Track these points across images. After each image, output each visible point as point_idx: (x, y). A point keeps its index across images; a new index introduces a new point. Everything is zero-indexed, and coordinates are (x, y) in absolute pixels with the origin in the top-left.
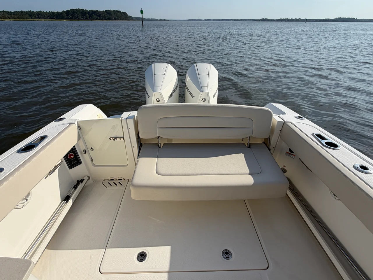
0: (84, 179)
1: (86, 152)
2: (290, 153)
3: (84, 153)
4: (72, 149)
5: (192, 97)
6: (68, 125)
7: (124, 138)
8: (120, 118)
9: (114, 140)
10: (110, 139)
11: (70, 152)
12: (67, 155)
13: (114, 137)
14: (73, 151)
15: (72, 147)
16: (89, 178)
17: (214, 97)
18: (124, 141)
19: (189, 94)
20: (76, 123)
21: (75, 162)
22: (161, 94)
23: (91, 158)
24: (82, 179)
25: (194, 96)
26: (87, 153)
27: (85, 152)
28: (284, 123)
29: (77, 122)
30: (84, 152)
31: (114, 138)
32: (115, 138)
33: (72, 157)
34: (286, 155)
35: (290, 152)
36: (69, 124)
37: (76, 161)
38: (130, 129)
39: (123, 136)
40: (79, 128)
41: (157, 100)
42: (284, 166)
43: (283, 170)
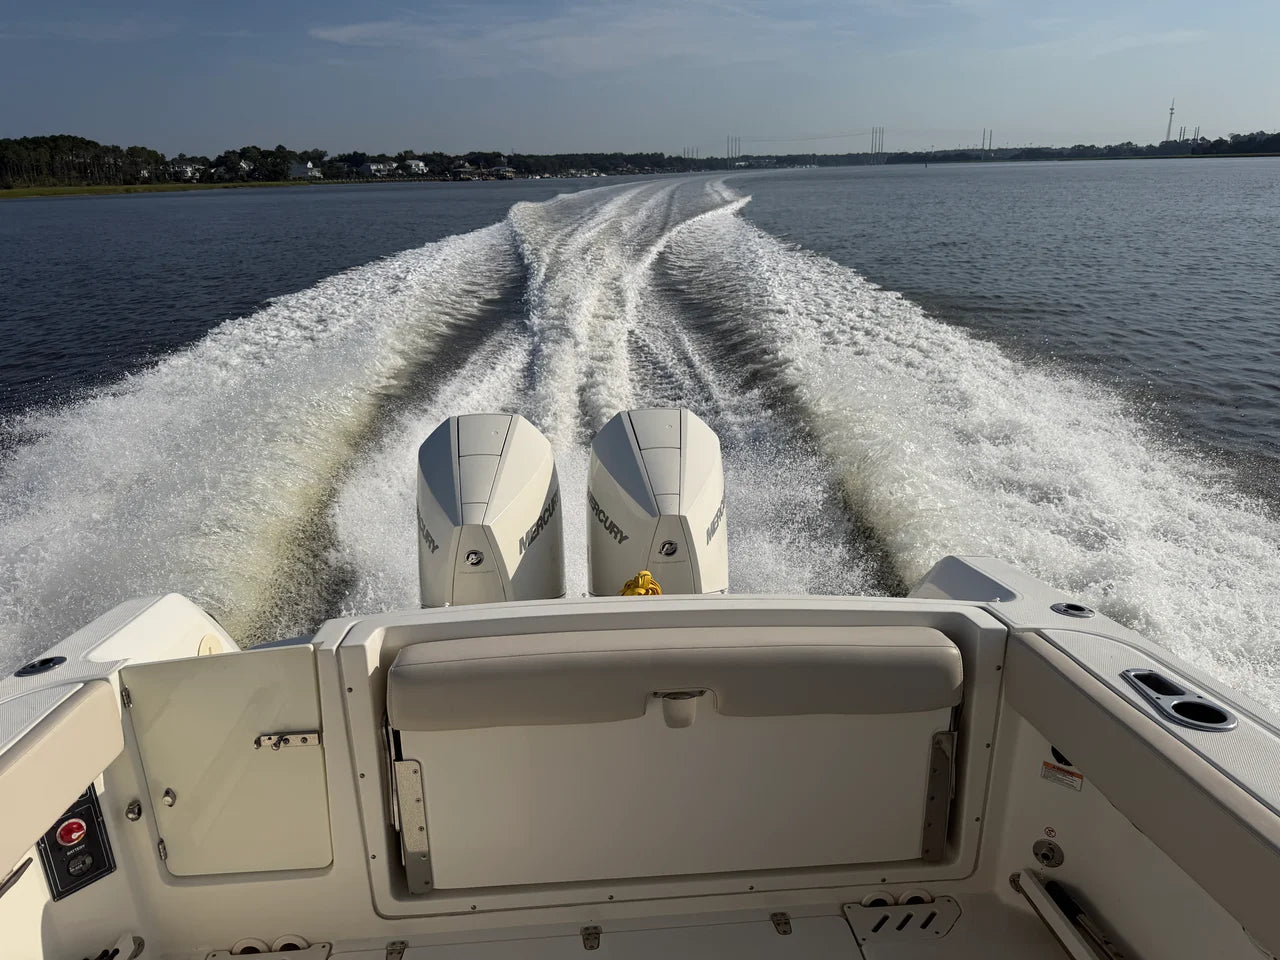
0: (116, 952)
1: (139, 814)
2: (1058, 768)
3: (131, 816)
4: (82, 796)
5: (620, 542)
6: (78, 688)
7: (319, 732)
8: (311, 647)
9: (277, 745)
10: (258, 742)
11: (72, 812)
12: (54, 828)
13: (275, 734)
14: (87, 806)
15: (82, 790)
16: (140, 944)
17: (711, 532)
18: (320, 752)
19: (607, 529)
20: (114, 678)
21: (84, 863)
22: (486, 531)
23: (161, 841)
24: (105, 952)
25: (626, 538)
26: (143, 815)
27: (136, 809)
28: (1009, 634)
29: (119, 672)
30: (130, 811)
31: (275, 739)
32: (282, 737)
33: (75, 836)
34: (1044, 777)
35: (1057, 764)
36: (82, 685)
37: (89, 860)
38: (350, 690)
39: (316, 726)
40: (126, 697)
41: (473, 556)
42: (1050, 831)
43: (1049, 853)
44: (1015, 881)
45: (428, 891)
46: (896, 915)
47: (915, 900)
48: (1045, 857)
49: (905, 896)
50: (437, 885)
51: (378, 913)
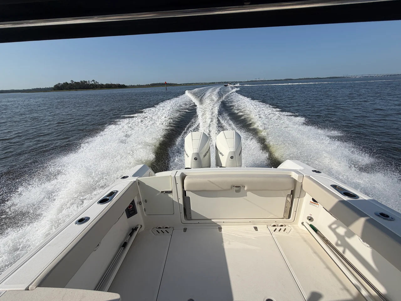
0: (138, 227)
1: (141, 203)
5: (222, 156)
14: (132, 203)
16: (141, 226)
17: (240, 154)
19: (220, 153)
21: (132, 212)
22: (198, 154)
23: (145, 208)
24: (136, 227)
25: (224, 155)
28: (304, 176)
31: (165, 192)
33: (131, 207)
34: (310, 204)
35: (313, 202)
38: (177, 184)
39: (171, 190)
40: (139, 184)
41: (195, 158)
42: (311, 215)
43: (311, 219)
44: (302, 223)
45: (191, 219)
46: (278, 228)
47: (282, 226)
48: (310, 219)
49: (280, 225)
50: (193, 218)
51: (182, 223)
